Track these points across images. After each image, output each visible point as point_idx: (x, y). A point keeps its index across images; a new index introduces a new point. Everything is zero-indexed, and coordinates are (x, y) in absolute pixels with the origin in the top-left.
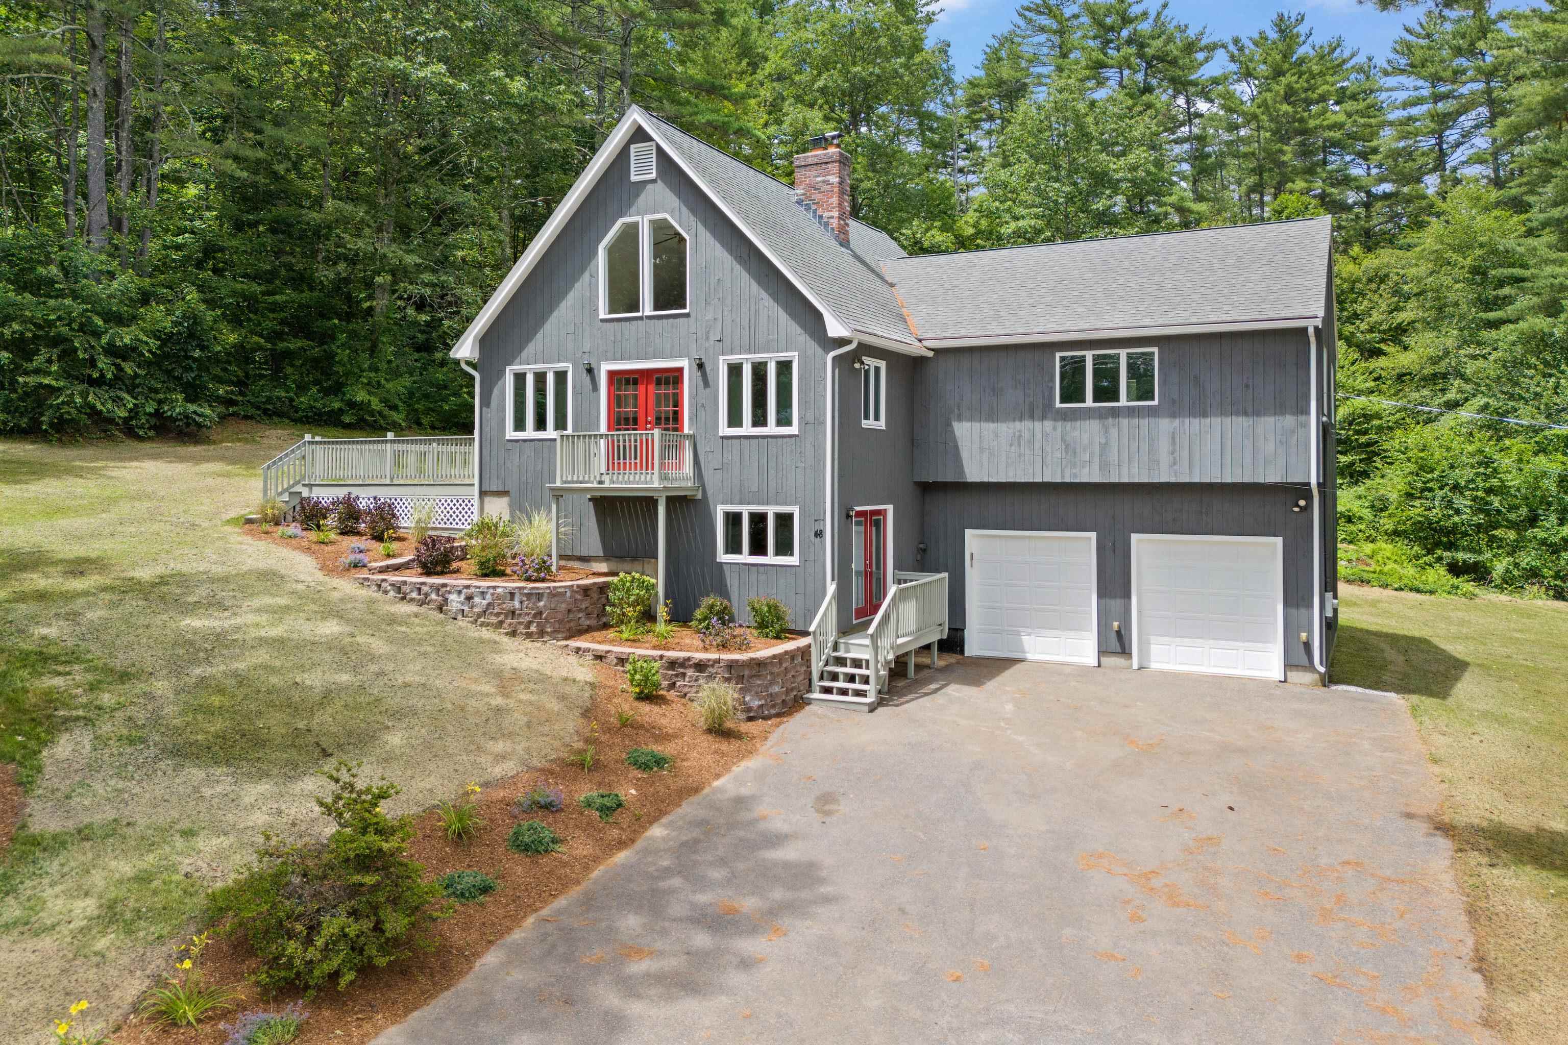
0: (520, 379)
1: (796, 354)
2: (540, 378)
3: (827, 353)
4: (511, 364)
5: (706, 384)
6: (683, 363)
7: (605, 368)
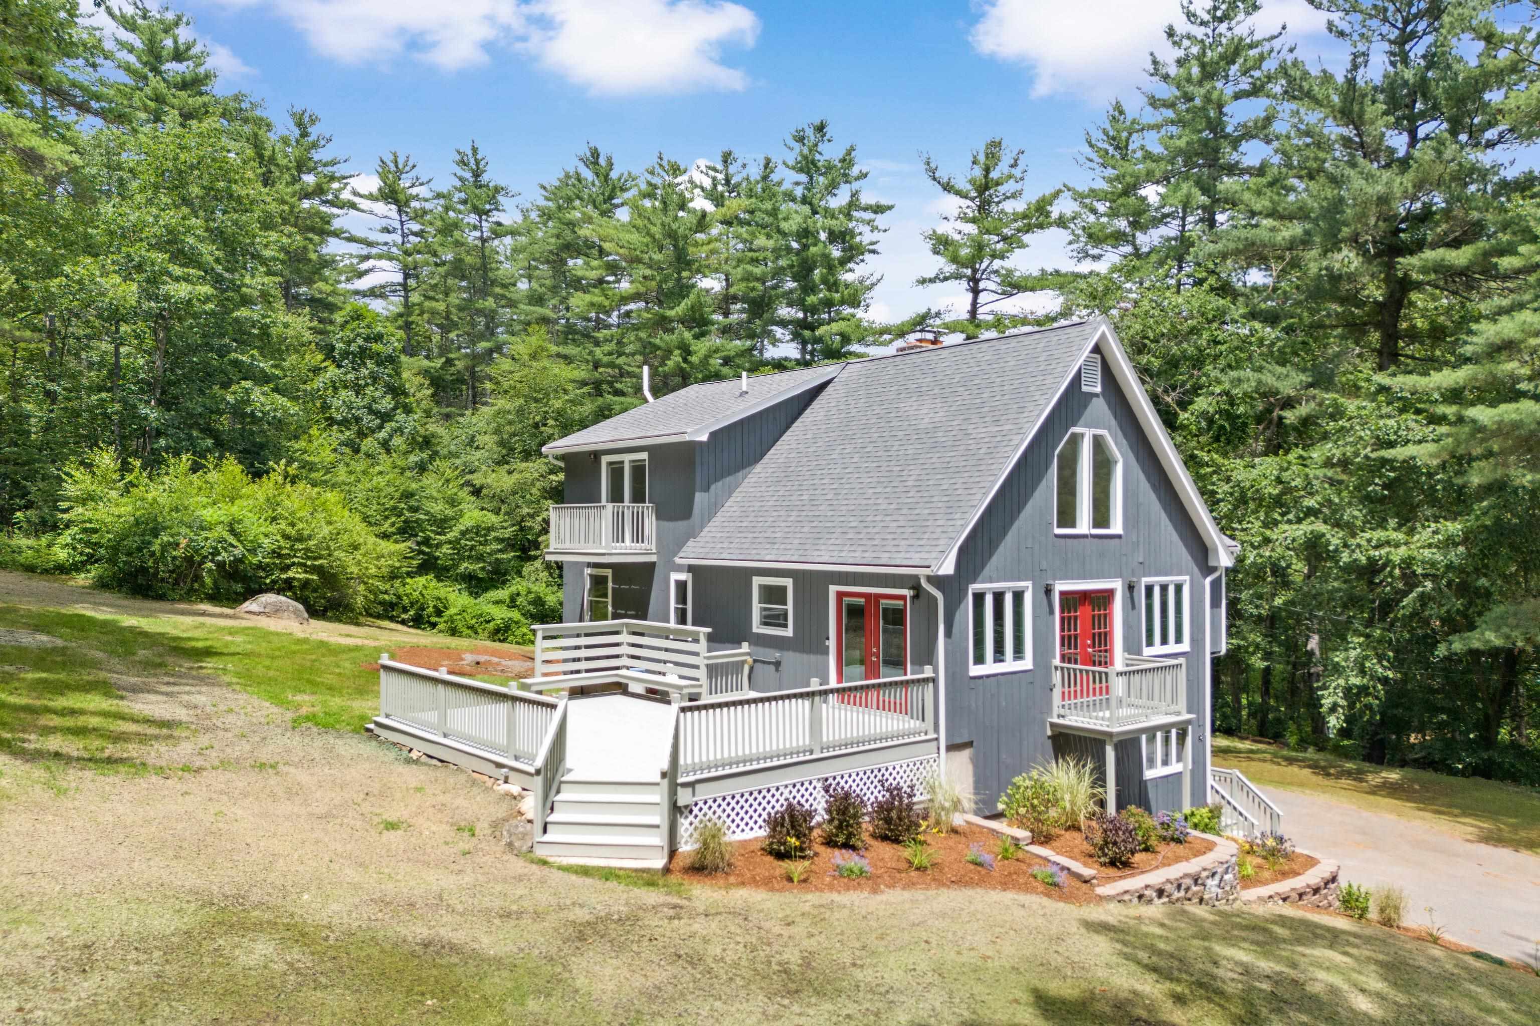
0: (979, 598)
1: (1187, 578)
2: (999, 598)
3: (1205, 577)
4: (974, 581)
5: (1133, 607)
6: (1117, 585)
7: (1060, 586)
